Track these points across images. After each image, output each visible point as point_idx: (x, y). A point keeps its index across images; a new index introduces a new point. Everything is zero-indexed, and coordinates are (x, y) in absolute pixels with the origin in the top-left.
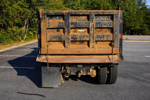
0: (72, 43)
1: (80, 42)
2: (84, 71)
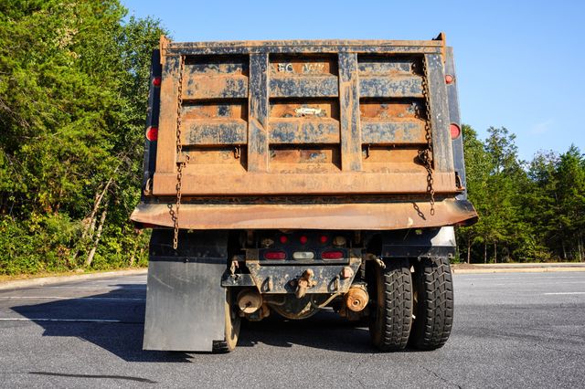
0: (274, 156)
1: (305, 153)
2: (321, 277)
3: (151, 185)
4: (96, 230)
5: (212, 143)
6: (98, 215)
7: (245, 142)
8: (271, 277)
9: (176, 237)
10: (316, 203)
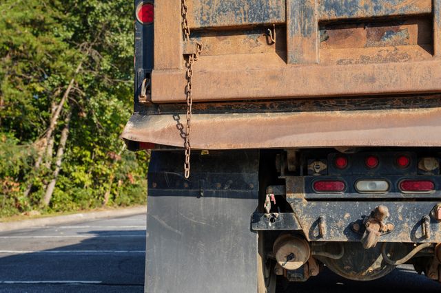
0: (326, 39)
1: (373, 31)
2: (400, 218)
3: (149, 89)
4: (54, 156)
5: (233, 23)
6: (57, 133)
7: (282, 20)
8: (324, 217)
9: (188, 161)
10: (392, 107)
